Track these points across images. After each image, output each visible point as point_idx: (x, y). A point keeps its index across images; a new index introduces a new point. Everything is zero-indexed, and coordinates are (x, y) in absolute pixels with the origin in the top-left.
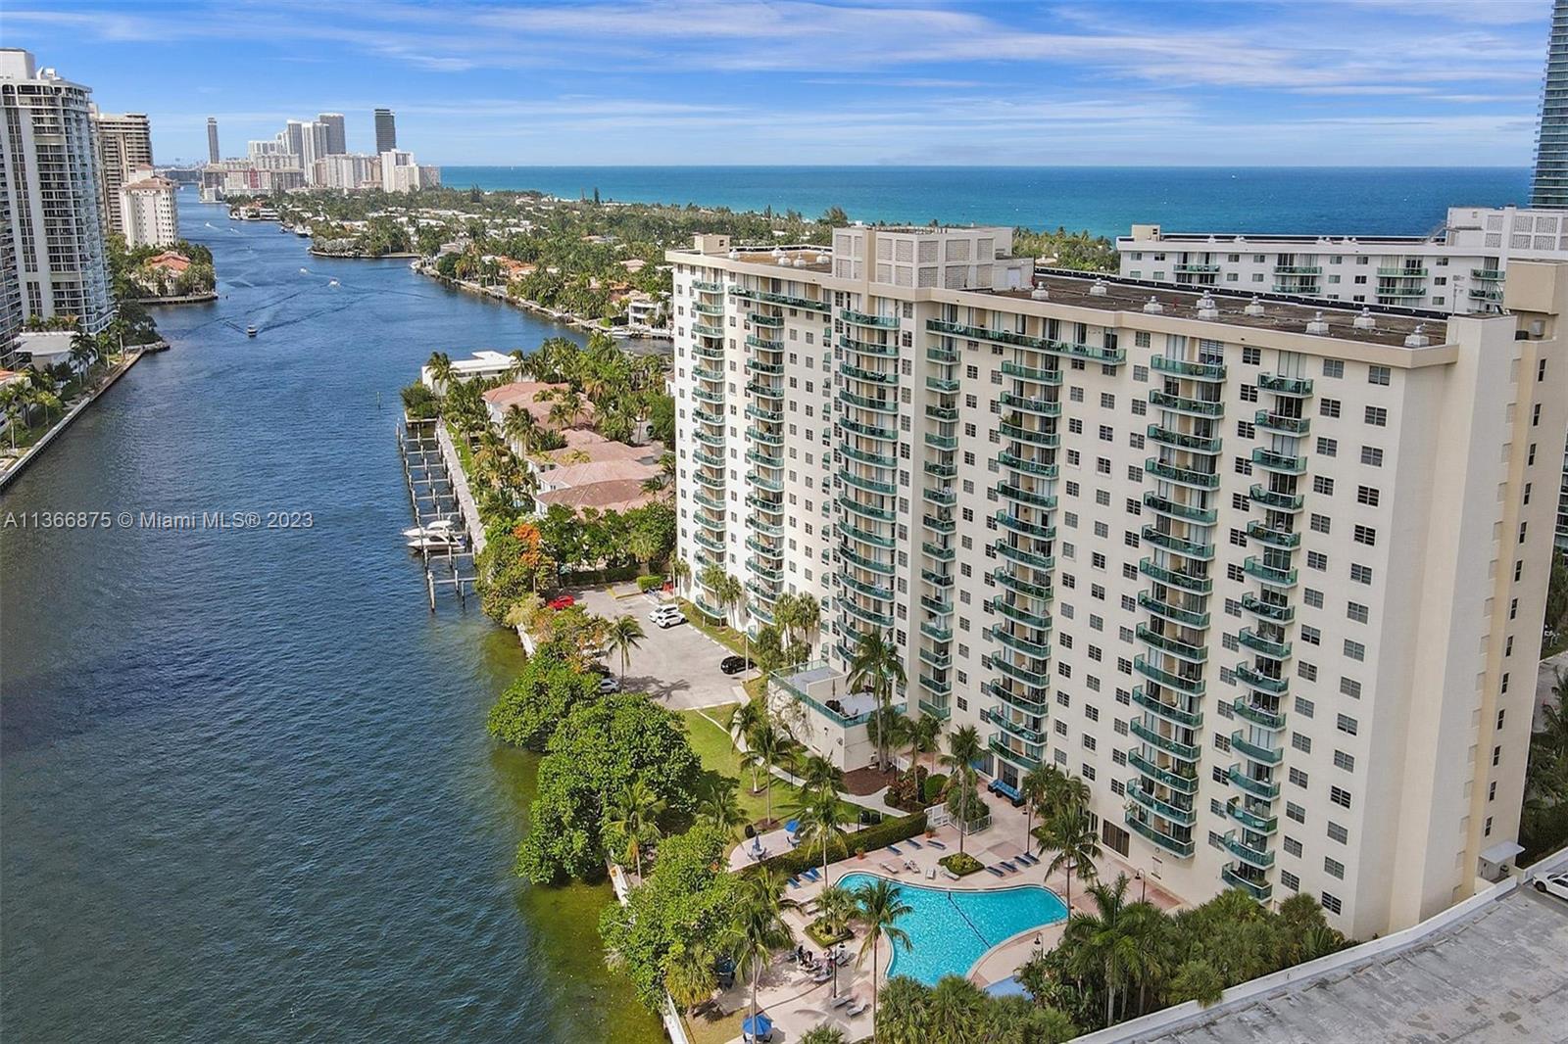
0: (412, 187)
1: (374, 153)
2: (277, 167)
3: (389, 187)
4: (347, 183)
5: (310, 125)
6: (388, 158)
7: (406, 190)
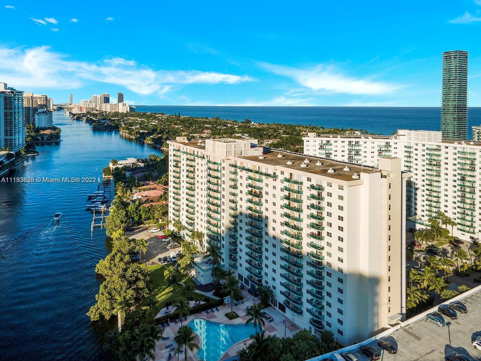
0: (127, 111)
1: (117, 103)
2: (89, 106)
3: (120, 111)
4: (108, 110)
5: (100, 96)
6: (121, 104)
7: (125, 112)
